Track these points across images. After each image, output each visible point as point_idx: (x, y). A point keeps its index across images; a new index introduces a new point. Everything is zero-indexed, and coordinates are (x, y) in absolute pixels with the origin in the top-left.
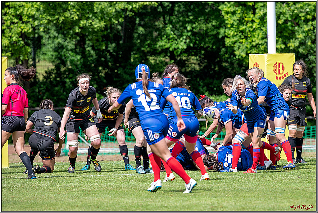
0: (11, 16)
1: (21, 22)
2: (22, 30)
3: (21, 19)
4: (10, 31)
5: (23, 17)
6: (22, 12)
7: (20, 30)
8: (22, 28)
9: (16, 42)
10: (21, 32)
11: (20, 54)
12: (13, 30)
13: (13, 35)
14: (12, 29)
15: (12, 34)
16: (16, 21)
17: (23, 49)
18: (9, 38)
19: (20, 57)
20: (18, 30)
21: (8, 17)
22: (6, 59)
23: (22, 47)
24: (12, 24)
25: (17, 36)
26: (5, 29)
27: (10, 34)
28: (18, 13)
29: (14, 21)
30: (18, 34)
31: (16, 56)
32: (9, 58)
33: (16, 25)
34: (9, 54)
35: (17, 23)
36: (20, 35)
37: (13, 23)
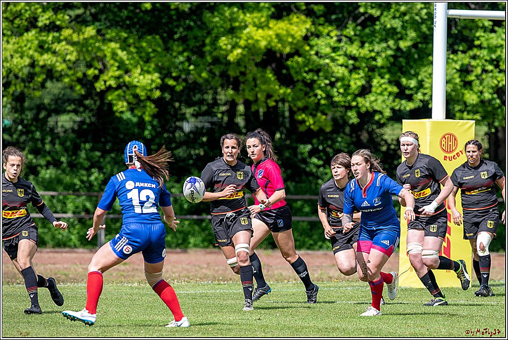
0: (483, 61)
1: (497, 70)
2: (499, 82)
3: (497, 66)
4: (481, 84)
5: (501, 63)
6: (500, 56)
7: (496, 82)
8: (499, 79)
9: (490, 101)
10: (497, 86)
11: (494, 118)
12: (485, 83)
13: (485, 90)
14: (483, 79)
15: (484, 88)
16: (490, 67)
17: (499, 110)
18: (479, 94)
19: (493, 122)
20: (493, 82)
21: (478, 61)
22: (472, 125)
23: (498, 108)
24: (484, 73)
25: (491, 91)
26: (474, 80)
27: (481, 88)
28: (494, 57)
29: (487, 68)
30: (492, 88)
31: (489, 121)
32: (478, 122)
33: (491, 74)
34: (478, 117)
35: (492, 71)
36: (495, 89)
37: (484, 71)
